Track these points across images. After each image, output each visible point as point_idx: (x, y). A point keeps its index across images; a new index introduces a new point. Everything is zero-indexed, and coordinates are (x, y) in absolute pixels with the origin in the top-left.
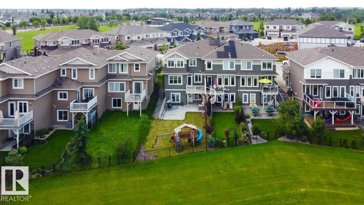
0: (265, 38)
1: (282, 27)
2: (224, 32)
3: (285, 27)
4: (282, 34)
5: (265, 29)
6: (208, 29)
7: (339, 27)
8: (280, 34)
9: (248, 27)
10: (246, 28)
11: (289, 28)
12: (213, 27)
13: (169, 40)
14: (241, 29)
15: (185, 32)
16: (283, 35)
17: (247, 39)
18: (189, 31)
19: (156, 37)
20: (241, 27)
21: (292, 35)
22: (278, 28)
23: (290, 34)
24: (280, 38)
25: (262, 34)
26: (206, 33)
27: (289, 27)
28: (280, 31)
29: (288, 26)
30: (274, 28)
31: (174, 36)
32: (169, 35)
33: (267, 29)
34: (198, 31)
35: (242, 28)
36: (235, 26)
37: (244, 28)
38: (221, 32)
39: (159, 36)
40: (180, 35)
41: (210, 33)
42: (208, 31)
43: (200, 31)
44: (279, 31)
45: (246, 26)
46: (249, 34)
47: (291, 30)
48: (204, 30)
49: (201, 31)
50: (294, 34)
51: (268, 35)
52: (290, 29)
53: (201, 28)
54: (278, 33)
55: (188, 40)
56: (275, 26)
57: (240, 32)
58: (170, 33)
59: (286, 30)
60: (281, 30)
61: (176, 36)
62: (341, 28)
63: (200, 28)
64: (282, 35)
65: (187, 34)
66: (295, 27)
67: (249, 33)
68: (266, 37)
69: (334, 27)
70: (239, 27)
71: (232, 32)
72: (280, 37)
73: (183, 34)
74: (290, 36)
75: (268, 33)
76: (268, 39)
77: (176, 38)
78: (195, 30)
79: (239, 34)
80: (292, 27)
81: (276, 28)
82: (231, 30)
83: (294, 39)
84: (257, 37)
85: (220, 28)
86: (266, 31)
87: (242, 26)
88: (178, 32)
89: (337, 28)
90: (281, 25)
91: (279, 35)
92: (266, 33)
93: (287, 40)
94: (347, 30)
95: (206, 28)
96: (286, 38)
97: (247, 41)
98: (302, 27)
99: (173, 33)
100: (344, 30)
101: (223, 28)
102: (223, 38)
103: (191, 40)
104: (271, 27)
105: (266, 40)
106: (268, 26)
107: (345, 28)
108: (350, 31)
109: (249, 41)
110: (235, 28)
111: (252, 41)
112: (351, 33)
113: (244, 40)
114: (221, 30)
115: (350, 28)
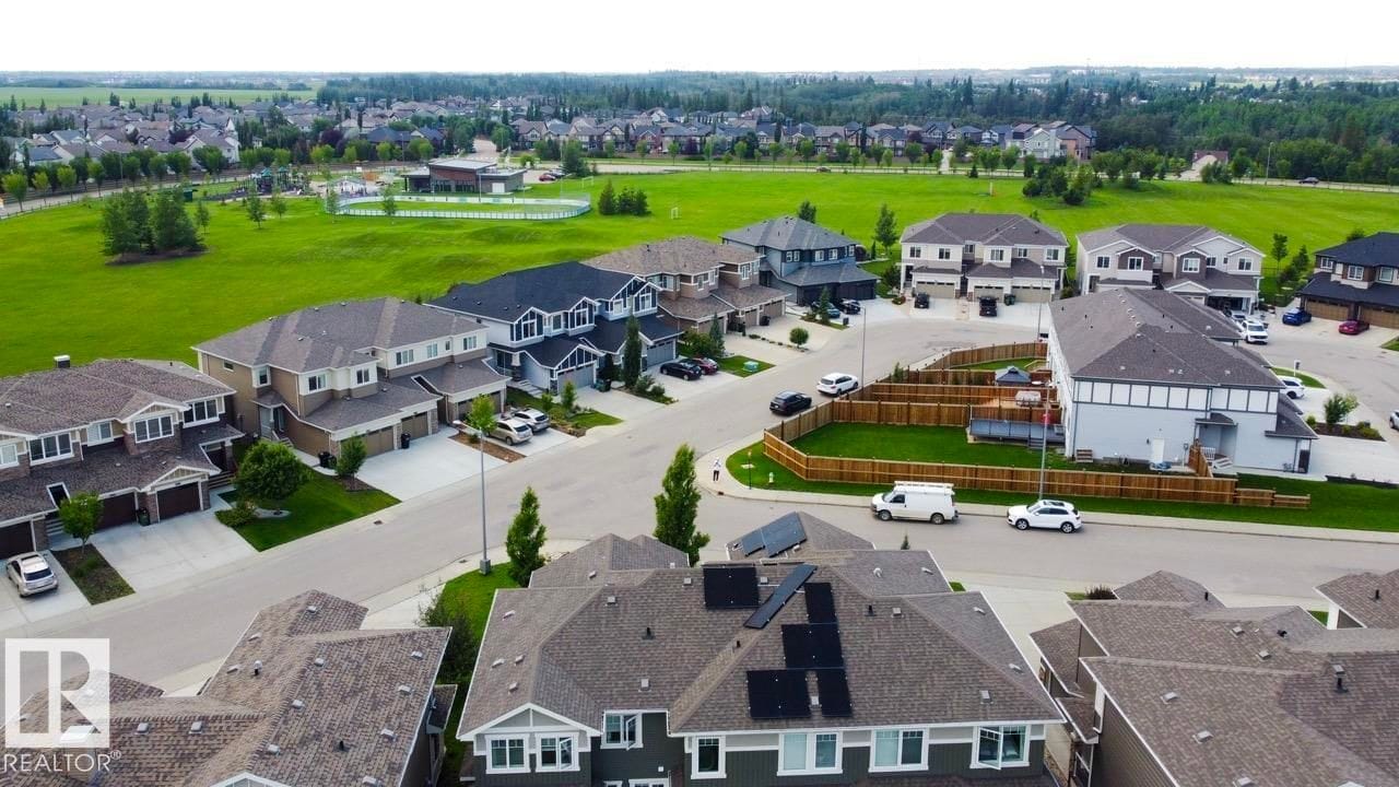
0: (903, 300)
1: (971, 251)
2: (736, 288)
3: (984, 253)
4: (973, 283)
5: (907, 261)
6: (670, 281)
7: (1202, 257)
8: (964, 283)
9: (835, 255)
10: (826, 258)
11: (1001, 259)
12: (695, 269)
13: (501, 356)
14: (806, 264)
15: (572, 314)
16: (977, 287)
18: (591, 306)
19: (443, 353)
20: (807, 256)
21: (1014, 287)
22: (957, 255)
23: (1006, 285)
24: (963, 301)
25: (892, 279)
27: (1002, 252)
28: (964, 271)
29: (1000, 248)
30: (941, 256)
31: (525, 341)
32: (500, 332)
33: (913, 262)
34: (630, 299)
35: (812, 259)
36: (783, 252)
37: (818, 257)
38: (729, 289)
39: (458, 349)
40: (550, 330)
41: (680, 296)
42: (672, 291)
43: (637, 299)
44: (960, 269)
45: (826, 252)
46: (839, 284)
47: (1009, 266)
48: (654, 292)
49: (643, 299)
50: (1022, 282)
51: (914, 286)
52: (1007, 260)
53: (642, 284)
54: (956, 280)
55: (588, 354)
56: (945, 247)
57: (805, 279)
58: (509, 328)
59: (990, 264)
60: (969, 265)
61: (536, 338)
62: (1209, 259)
63: (637, 286)
64: (970, 289)
65: (582, 320)
66: (1025, 251)
67: (840, 281)
68: (908, 295)
69: (1182, 257)
70: (797, 255)
71: (768, 276)
72: (963, 292)
73: (563, 323)
74: (1007, 291)
75: (917, 277)
76: (917, 306)
77: (532, 348)
78: (618, 297)
79: (799, 287)
80: (1013, 251)
81: (948, 255)
82: (764, 268)
83: (1022, 301)
84: (872, 297)
85: (722, 269)
86: (909, 269)
87: (811, 252)
88: (540, 317)
89: (1195, 264)
90: (969, 242)
91: (958, 287)
92: (909, 277)
93: (994, 314)
94: (1233, 269)
95: (662, 277)
96: (988, 307)
97: (832, 321)
98: (1056, 252)
99: (519, 326)
100: (1219, 266)
101: (734, 267)
102: (733, 316)
103: (601, 354)
104: (930, 253)
105: (909, 312)
106: (916, 246)
107: (1226, 261)
108: (1244, 272)
109: (839, 322)
110: (784, 259)
111: (851, 318)
112: (1247, 281)
113: (818, 317)
114: (726, 279)
115: (1247, 259)
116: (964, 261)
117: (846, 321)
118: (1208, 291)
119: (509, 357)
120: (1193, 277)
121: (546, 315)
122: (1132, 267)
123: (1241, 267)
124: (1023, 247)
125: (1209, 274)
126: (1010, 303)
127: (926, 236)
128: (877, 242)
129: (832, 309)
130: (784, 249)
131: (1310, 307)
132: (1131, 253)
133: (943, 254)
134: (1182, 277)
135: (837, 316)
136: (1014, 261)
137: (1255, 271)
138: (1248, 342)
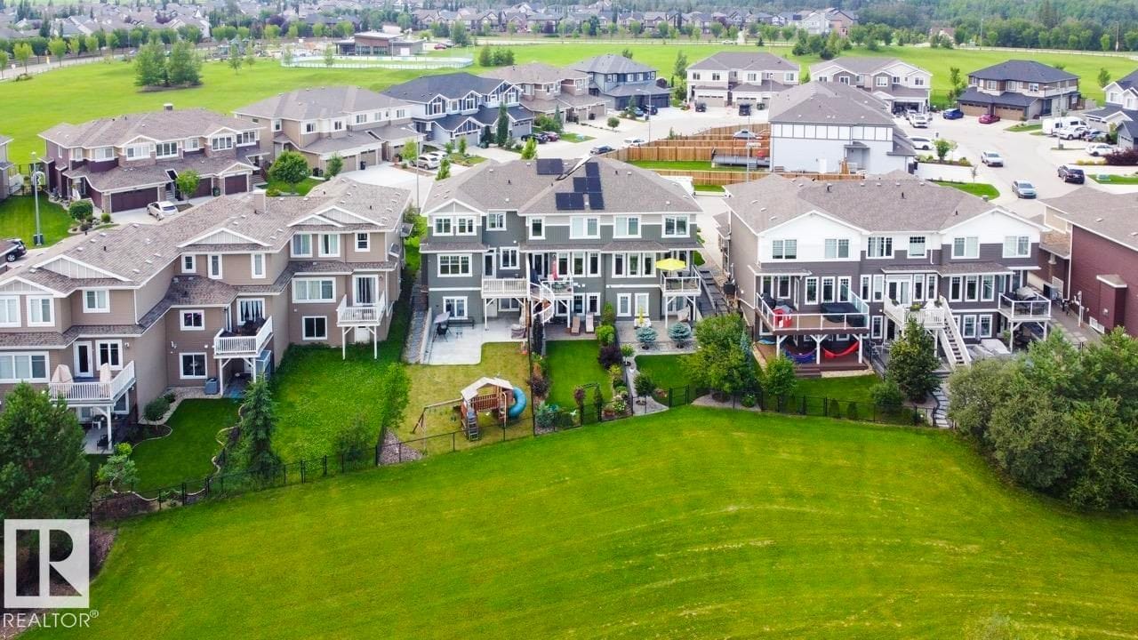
0: (688, 107)
1: (734, 75)
3: (743, 76)
4: (736, 95)
5: (691, 82)
7: (889, 76)
8: (730, 97)
9: (641, 77)
10: (635, 79)
11: (755, 79)
14: (622, 83)
16: (738, 98)
21: (763, 98)
22: (725, 78)
23: (759, 97)
24: (730, 108)
25: (682, 95)
27: (755, 75)
28: (730, 87)
29: (754, 73)
30: (714, 78)
33: (696, 82)
35: (625, 80)
36: (605, 75)
38: (568, 96)
44: (727, 87)
45: (636, 75)
46: (643, 96)
47: (761, 82)
50: (768, 94)
51: (696, 98)
52: (759, 81)
54: (724, 94)
56: (716, 72)
57: (620, 92)
59: (747, 84)
60: (733, 85)
62: (894, 78)
64: (734, 100)
66: (771, 74)
67: (645, 94)
68: (692, 105)
69: (876, 76)
72: (729, 103)
74: (759, 101)
75: (698, 93)
76: (697, 111)
81: (718, 77)
82: (593, 86)
84: (668, 106)
86: (693, 88)
87: (625, 76)
89: (884, 80)
90: (734, 70)
91: (726, 99)
92: (693, 93)
93: (748, 113)
94: (911, 85)
96: (745, 110)
97: (638, 118)
98: (792, 75)
100: (902, 82)
102: (570, 111)
104: (706, 76)
105: (692, 113)
106: (697, 72)
107: (906, 79)
108: (919, 86)
109: (643, 118)
111: (652, 117)
112: (922, 92)
113: (628, 116)
114: (566, 90)
115: (920, 77)
116: (730, 83)
117: (647, 118)
118: (893, 98)
120: (884, 90)
122: (843, 83)
123: (917, 83)
124: (769, 71)
125: (894, 87)
126: (761, 109)
127: (703, 66)
128: (675, 77)
129: (637, 111)
130: (606, 72)
131: (963, 109)
132: (842, 73)
134: (876, 89)
135: (641, 116)
136: (763, 82)
137: (926, 85)
138: (915, 127)
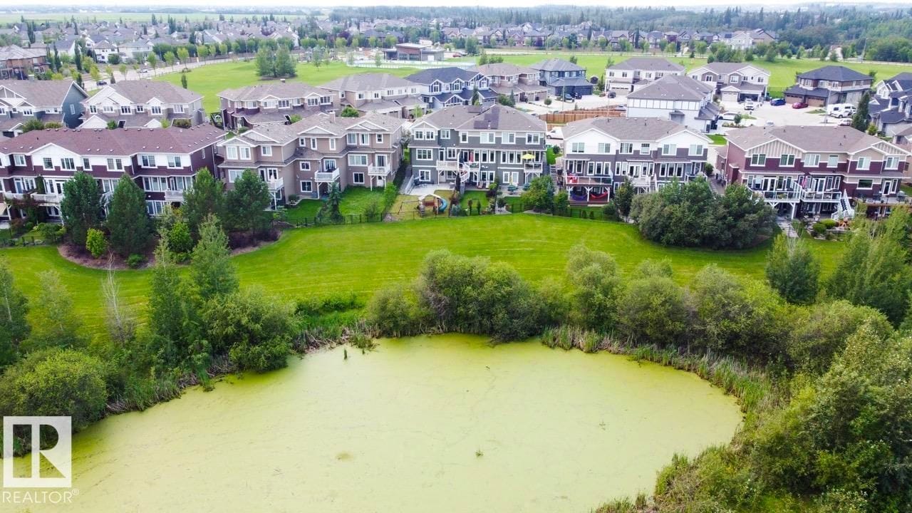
0: (604, 95)
1: (638, 74)
2: (526, 84)
3: (643, 75)
4: (636, 87)
5: (609, 78)
6: (496, 79)
7: (739, 76)
8: (633, 87)
9: (574, 74)
10: (570, 76)
11: (651, 77)
12: (507, 74)
13: (426, 99)
14: (560, 78)
15: (453, 84)
17: (568, 96)
18: (461, 83)
19: (404, 93)
20: (561, 74)
22: (630, 75)
25: (601, 87)
26: (493, 85)
27: (651, 74)
28: (634, 83)
29: (650, 72)
30: (623, 75)
31: (435, 93)
32: (425, 90)
33: (612, 78)
34: (477, 82)
35: (563, 76)
36: (551, 72)
37: (566, 74)
38: (521, 85)
39: (409, 93)
40: (444, 90)
41: (500, 85)
42: (496, 82)
43: (480, 82)
44: (631, 81)
45: (571, 72)
46: (574, 87)
48: (488, 80)
49: (483, 83)
51: (610, 89)
52: (653, 78)
53: (483, 76)
54: (629, 87)
55: (458, 99)
56: (625, 71)
57: (559, 84)
58: (428, 87)
59: (645, 80)
60: (636, 80)
61: (438, 93)
62: (744, 77)
63: (480, 77)
65: (457, 88)
66: (663, 74)
67: (575, 85)
68: (607, 94)
69: (732, 76)
70: (557, 74)
71: (543, 83)
73: (449, 88)
75: (612, 86)
76: (610, 97)
77: (437, 96)
78: (472, 81)
79: (556, 87)
80: (656, 73)
81: (627, 75)
82: (542, 80)
84: (590, 94)
85: (520, 76)
86: (609, 82)
87: (563, 72)
88: (440, 84)
89: (736, 78)
90: (638, 70)
91: (630, 90)
92: (608, 86)
94: (755, 82)
95: (493, 77)
97: (567, 101)
98: (676, 73)
99: (432, 86)
100: (749, 81)
101: (525, 75)
102: (522, 95)
103: (464, 100)
104: (618, 74)
105: (606, 99)
106: (613, 71)
107: (752, 78)
108: (760, 83)
109: (571, 101)
110: (551, 76)
111: (577, 101)
112: (760, 87)
114: (521, 79)
115: (761, 76)
116: (634, 78)
117: (574, 101)
118: (739, 90)
119: (428, 98)
120: (734, 85)
121: (443, 84)
122: (707, 80)
123: (759, 81)
124: (661, 72)
125: (743, 83)
127: (618, 66)
130: (551, 70)
131: (785, 98)
132: (708, 73)
133: (624, 75)
134: (730, 84)
135: (570, 99)
136: (656, 78)
137: (765, 83)
